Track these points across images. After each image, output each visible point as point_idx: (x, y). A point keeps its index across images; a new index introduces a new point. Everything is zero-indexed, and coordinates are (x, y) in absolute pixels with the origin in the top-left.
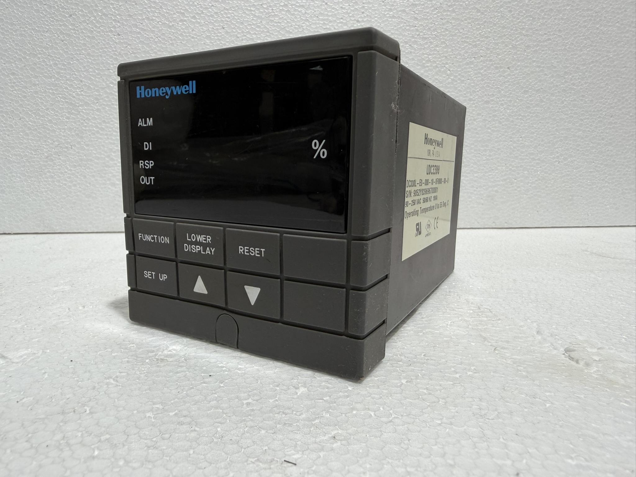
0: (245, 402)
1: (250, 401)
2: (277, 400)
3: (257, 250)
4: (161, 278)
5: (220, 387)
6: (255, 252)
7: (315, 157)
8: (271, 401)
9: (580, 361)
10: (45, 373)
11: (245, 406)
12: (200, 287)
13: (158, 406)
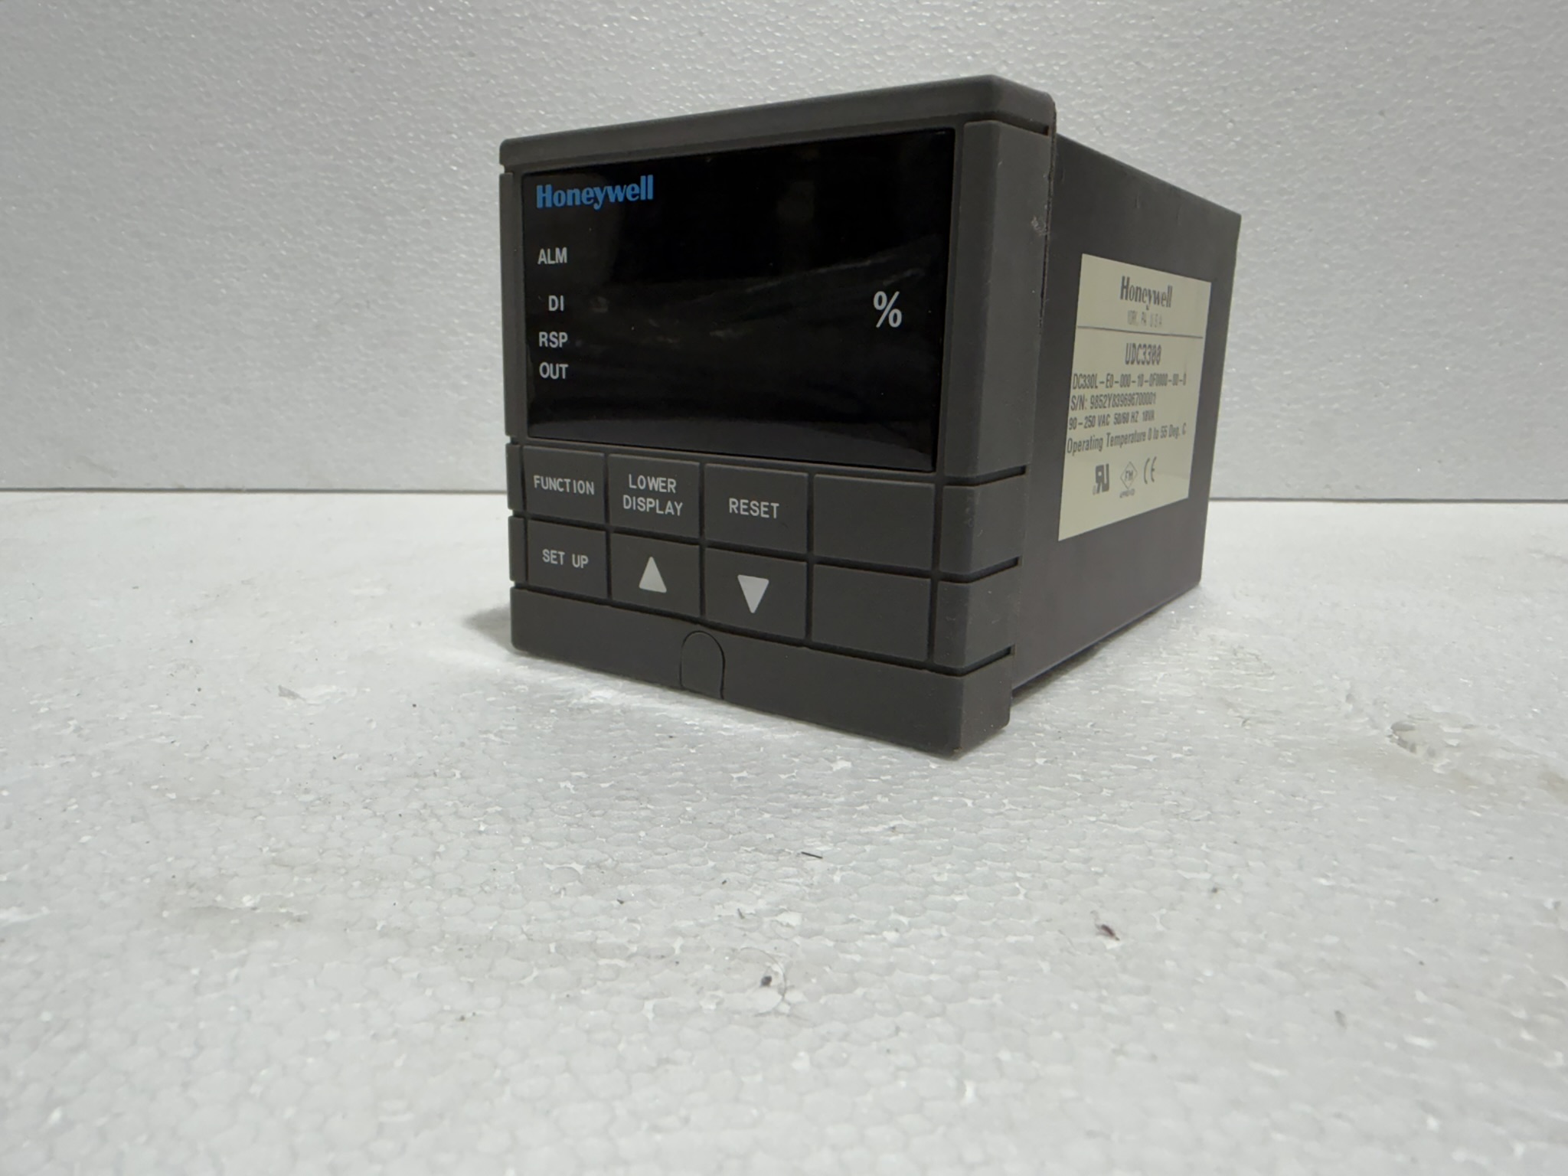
0: (735, 776)
1: (744, 774)
2: (793, 777)
3: (765, 506)
4: (576, 563)
5: (689, 753)
6: (760, 509)
7: (878, 325)
8: (783, 777)
9: (1418, 747)
10: (371, 721)
11: (735, 781)
12: (652, 579)
13: (578, 774)
